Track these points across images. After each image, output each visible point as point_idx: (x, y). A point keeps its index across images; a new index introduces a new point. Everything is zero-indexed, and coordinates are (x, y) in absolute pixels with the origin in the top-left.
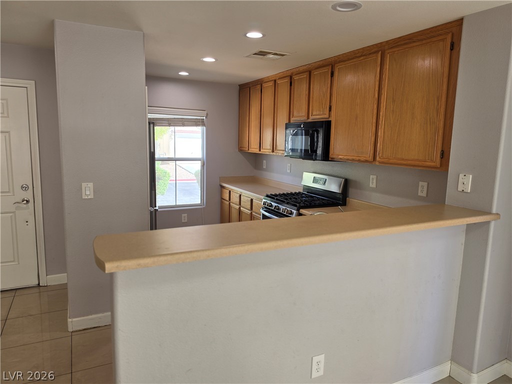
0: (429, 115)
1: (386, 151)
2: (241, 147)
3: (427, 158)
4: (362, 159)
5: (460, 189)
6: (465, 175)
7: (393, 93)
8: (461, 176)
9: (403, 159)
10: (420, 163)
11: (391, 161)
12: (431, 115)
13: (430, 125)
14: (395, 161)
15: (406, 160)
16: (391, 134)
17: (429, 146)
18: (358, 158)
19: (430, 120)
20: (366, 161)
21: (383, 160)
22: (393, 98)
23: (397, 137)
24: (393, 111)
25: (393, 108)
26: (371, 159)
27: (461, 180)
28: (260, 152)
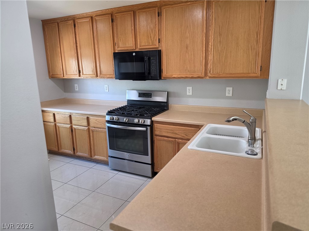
0: (250, 43)
1: (216, 69)
2: (52, 75)
3: (250, 72)
4: (195, 76)
5: (279, 88)
6: (282, 80)
7: (220, 30)
8: (280, 80)
9: (231, 74)
10: (246, 75)
11: (221, 76)
12: (252, 44)
13: (252, 50)
14: (224, 75)
15: (233, 74)
16: (219, 57)
17: (252, 64)
18: (191, 76)
19: (251, 47)
20: (199, 77)
21: (213, 76)
22: (220, 33)
23: (225, 59)
24: (220, 41)
25: (220, 40)
26: (203, 75)
27: (279, 83)
28: (80, 78)
